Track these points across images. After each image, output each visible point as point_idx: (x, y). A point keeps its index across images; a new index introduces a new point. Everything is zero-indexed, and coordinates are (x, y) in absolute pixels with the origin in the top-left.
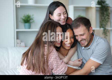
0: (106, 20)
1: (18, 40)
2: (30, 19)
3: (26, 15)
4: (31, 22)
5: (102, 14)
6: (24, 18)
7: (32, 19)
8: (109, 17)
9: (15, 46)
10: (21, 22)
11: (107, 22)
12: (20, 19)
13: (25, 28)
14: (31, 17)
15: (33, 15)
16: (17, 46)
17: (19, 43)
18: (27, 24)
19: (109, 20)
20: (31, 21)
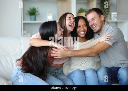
0: (106, 13)
1: (25, 31)
2: (36, 12)
3: (32, 8)
4: (36, 15)
5: (102, 7)
6: (30, 11)
7: (38, 12)
8: (108, 10)
9: (22, 36)
10: (27, 15)
11: (107, 14)
12: (26, 12)
13: (31, 20)
14: (37, 10)
15: (38, 8)
16: (24, 36)
17: (26, 34)
18: (33, 17)
19: (109, 13)
20: (37, 13)
